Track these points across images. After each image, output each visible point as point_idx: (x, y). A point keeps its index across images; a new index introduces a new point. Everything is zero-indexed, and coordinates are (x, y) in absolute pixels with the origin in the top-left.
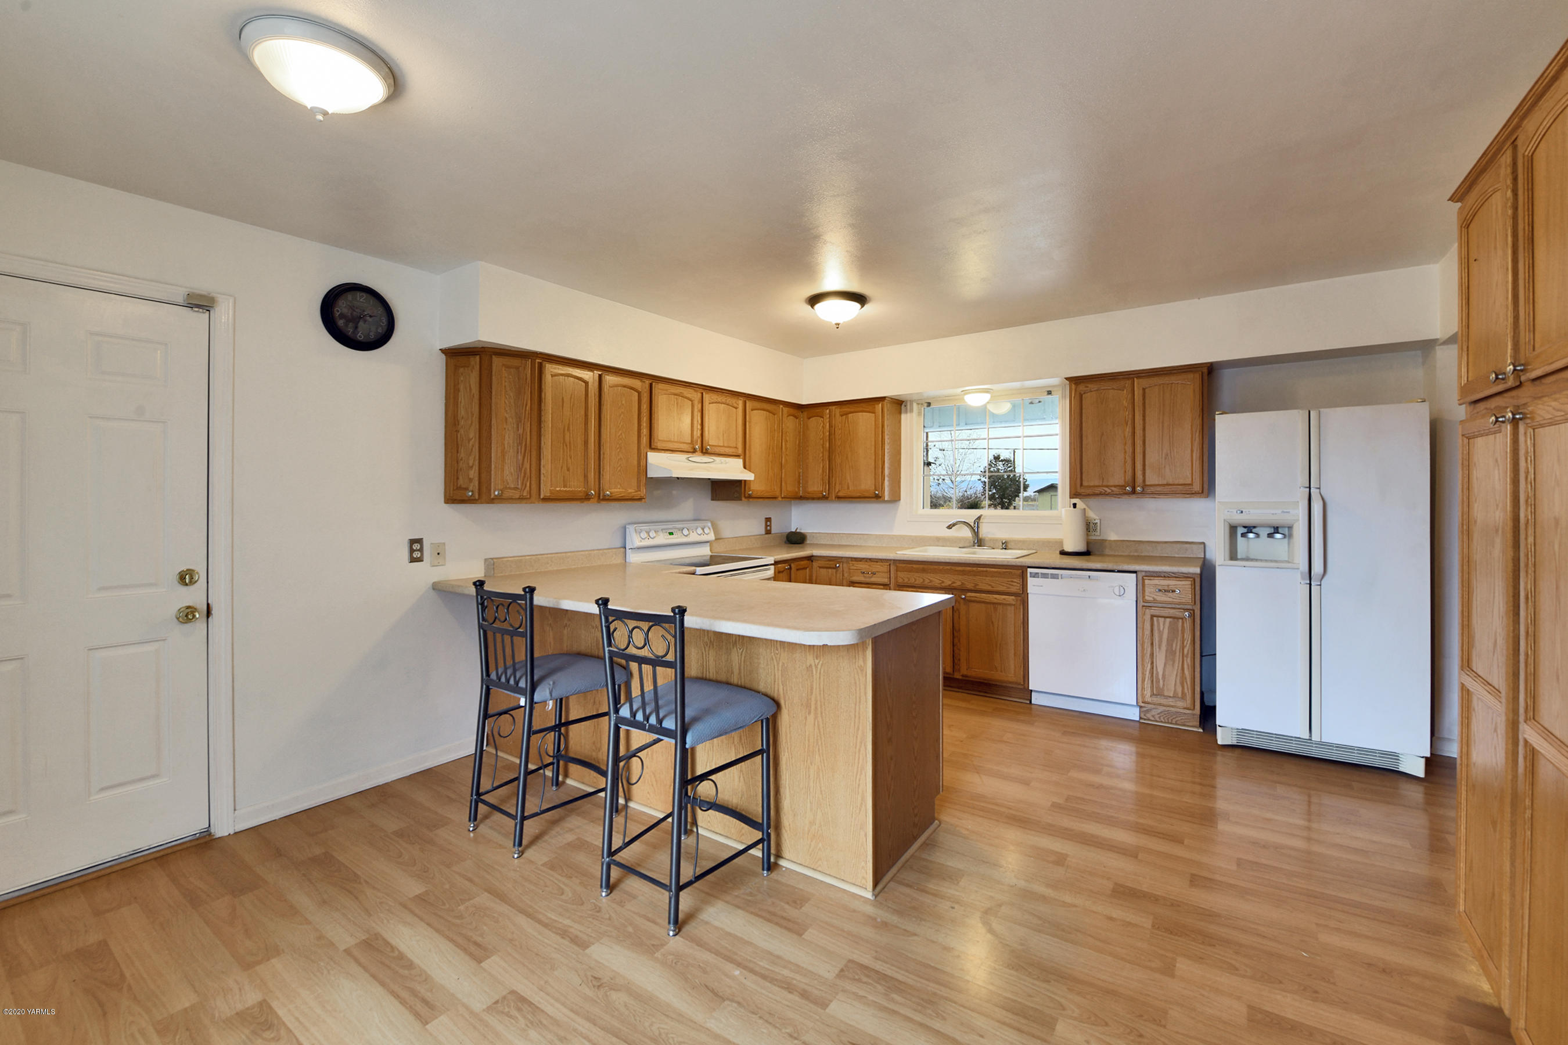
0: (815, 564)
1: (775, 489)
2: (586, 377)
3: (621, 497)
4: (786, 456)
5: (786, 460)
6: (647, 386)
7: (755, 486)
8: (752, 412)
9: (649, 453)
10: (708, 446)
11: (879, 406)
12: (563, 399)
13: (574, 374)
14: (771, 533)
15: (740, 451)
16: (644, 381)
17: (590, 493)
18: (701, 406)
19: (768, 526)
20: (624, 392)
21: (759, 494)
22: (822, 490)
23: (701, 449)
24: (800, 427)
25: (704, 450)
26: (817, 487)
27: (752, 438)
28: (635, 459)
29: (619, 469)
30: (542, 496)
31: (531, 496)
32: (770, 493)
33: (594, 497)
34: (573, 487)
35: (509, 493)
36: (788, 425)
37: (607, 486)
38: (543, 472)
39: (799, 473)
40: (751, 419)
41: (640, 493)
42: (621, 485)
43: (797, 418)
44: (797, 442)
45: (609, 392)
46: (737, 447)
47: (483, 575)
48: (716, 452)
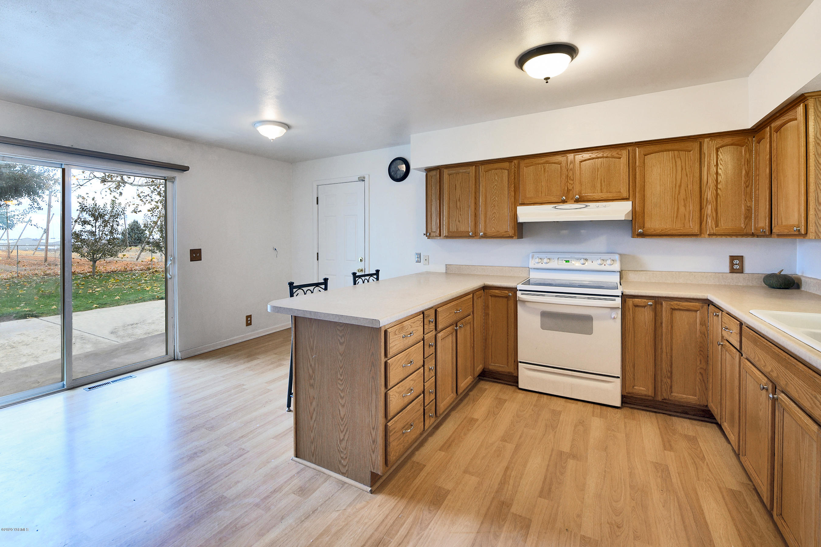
0: (711, 307)
1: (690, 227)
2: (469, 170)
3: (494, 235)
4: (717, 191)
5: (717, 194)
6: (515, 164)
7: (652, 224)
8: (645, 157)
9: (518, 207)
10: (577, 196)
11: (800, 109)
12: (456, 185)
13: (461, 171)
14: (742, 272)
15: (625, 195)
16: (512, 162)
17: (470, 234)
18: (572, 166)
19: (736, 264)
20: (497, 172)
21: (658, 232)
22: (764, 225)
23: (572, 199)
24: (751, 155)
25: (575, 200)
26: (763, 223)
27: (646, 180)
28: (506, 212)
29: (493, 219)
30: (444, 235)
31: (440, 235)
32: (680, 231)
33: (474, 236)
34: (462, 230)
35: (432, 234)
36: (721, 157)
37: (483, 230)
38: (444, 223)
39: (748, 207)
40: (644, 163)
41: (508, 233)
42: (494, 228)
43: (743, 146)
44: (744, 172)
45: (485, 175)
46: (620, 192)
47: (444, 272)
48: (591, 200)
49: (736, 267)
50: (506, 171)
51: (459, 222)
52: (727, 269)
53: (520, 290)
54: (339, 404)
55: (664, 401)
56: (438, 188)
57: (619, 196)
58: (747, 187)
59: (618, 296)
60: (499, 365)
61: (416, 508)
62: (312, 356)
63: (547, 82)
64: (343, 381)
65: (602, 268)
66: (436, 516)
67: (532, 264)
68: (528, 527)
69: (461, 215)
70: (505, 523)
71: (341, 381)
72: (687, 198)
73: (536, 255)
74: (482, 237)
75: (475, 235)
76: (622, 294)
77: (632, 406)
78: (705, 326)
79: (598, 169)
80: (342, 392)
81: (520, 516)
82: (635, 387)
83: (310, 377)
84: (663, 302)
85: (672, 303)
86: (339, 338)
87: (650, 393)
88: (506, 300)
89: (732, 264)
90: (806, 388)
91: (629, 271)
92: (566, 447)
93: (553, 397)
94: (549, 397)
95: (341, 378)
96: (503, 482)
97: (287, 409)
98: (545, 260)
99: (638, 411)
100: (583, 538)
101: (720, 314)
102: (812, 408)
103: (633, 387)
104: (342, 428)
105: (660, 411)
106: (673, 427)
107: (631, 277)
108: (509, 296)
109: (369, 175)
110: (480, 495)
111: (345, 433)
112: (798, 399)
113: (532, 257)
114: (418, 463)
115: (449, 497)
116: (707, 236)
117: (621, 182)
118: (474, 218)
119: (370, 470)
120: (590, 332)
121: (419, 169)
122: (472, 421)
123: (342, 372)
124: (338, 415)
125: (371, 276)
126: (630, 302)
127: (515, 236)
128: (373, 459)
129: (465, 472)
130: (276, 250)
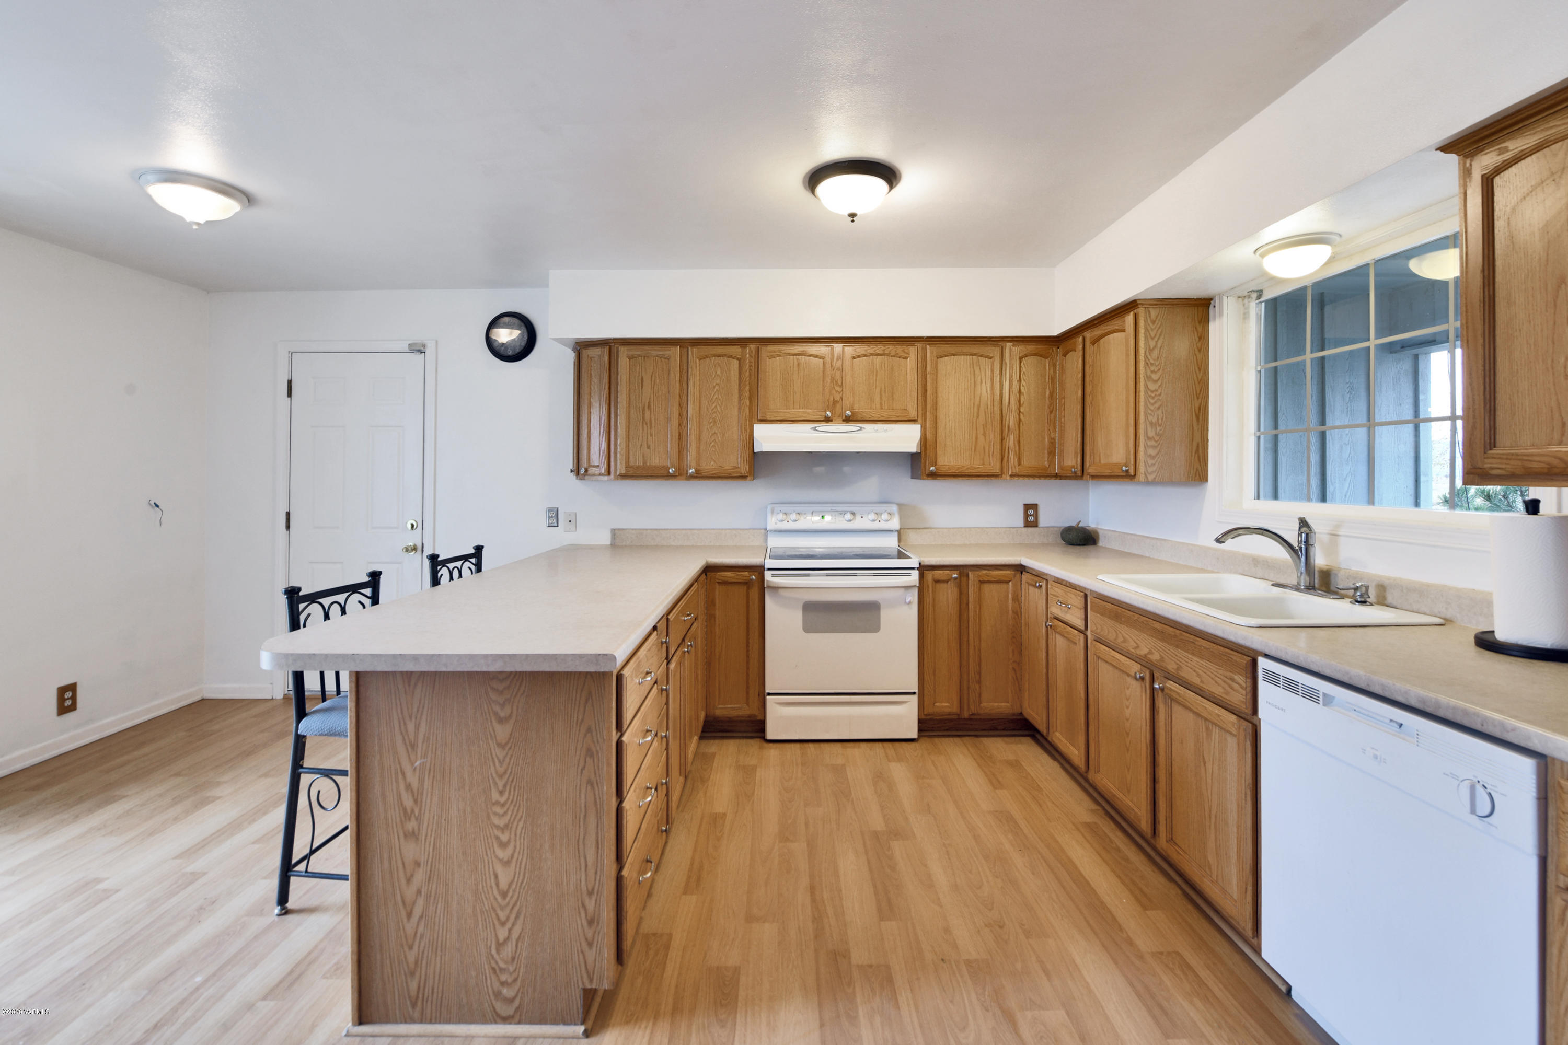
0: (1025, 576)
1: (990, 464)
2: (667, 353)
3: (715, 474)
4: (1019, 415)
5: (1020, 420)
6: (751, 351)
7: (947, 459)
8: (939, 360)
9: (755, 426)
10: (848, 412)
11: (1130, 318)
12: (642, 379)
13: (654, 353)
14: (1037, 526)
15: (913, 415)
16: (746, 346)
17: (670, 471)
18: (839, 363)
19: (1031, 515)
20: (720, 362)
21: (953, 471)
22: (1075, 464)
23: (839, 416)
24: (1055, 371)
25: (844, 417)
26: (1071, 460)
27: (939, 395)
28: (734, 433)
29: (712, 444)
30: (618, 474)
31: (609, 473)
32: (979, 470)
33: (677, 474)
34: (654, 464)
35: (592, 470)
36: (1024, 370)
37: (694, 464)
38: (618, 450)
39: (1052, 439)
40: (937, 370)
41: (739, 470)
42: (715, 461)
43: (1047, 358)
44: (1048, 393)
45: (698, 365)
46: (906, 410)
47: (609, 542)
48: (867, 419)
49: (1031, 519)
50: (736, 362)
51: (649, 447)
52: (1020, 522)
53: (769, 569)
54: (494, 859)
55: (972, 717)
56: (606, 380)
57: (904, 417)
58: (1051, 412)
59: (913, 568)
60: (732, 706)
61: (694, 1028)
62: (412, 764)
63: (853, 221)
64: (507, 805)
65: (876, 525)
66: (738, 1028)
67: (773, 522)
68: (890, 980)
69: (651, 435)
70: (854, 988)
71: (503, 805)
72: (987, 424)
73: (778, 508)
74: (692, 477)
75: (680, 474)
76: (920, 564)
77: (931, 734)
78: (1018, 602)
79: (877, 371)
80: (503, 833)
81: (871, 966)
82: (937, 704)
83: (407, 815)
84: (970, 573)
85: (980, 574)
86: (497, 708)
87: (955, 709)
88: (745, 587)
89: (1026, 515)
90: (1214, 669)
91: (908, 529)
92: (877, 822)
93: (822, 745)
94: (817, 745)
95: (503, 800)
96: (818, 918)
97: (277, 910)
98: (794, 516)
99: (940, 739)
100: (968, 963)
101: (1044, 584)
102: (1227, 693)
103: (934, 704)
104: (503, 916)
105: (965, 733)
106: (987, 752)
107: (913, 537)
108: (752, 580)
109: (437, 342)
110: (793, 955)
111: (513, 925)
112: (1201, 685)
113: (772, 512)
114: (654, 934)
115: (743, 979)
116: (1008, 478)
117: (908, 395)
118: (677, 442)
119: (581, 986)
120: (874, 627)
121: (562, 341)
122: (716, 819)
123: (505, 786)
124: (491, 887)
125: (466, 560)
126: (929, 575)
127: (750, 475)
128: (590, 960)
129: (750, 919)
130: (157, 506)
